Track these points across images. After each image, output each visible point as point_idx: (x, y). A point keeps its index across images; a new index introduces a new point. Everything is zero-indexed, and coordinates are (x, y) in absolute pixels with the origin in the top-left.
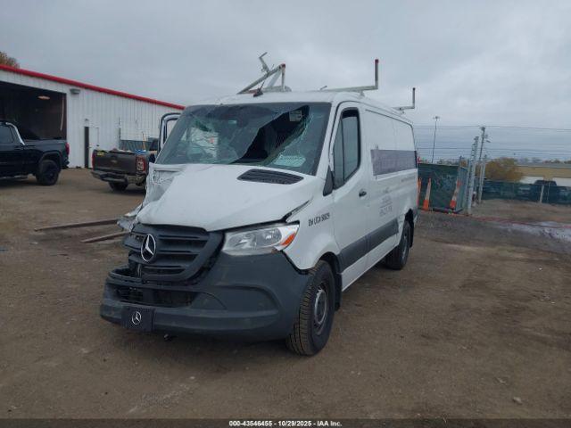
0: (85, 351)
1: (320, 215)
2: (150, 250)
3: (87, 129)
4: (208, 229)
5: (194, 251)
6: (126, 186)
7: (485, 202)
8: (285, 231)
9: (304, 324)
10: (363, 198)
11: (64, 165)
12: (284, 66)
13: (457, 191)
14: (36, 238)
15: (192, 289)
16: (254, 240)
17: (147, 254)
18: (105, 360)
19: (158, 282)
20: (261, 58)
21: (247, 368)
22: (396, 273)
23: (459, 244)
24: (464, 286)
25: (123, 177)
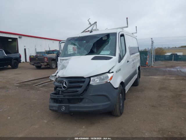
0: (46, 121)
1: (119, 69)
2: (65, 86)
3: (25, 49)
4: (85, 77)
5: (81, 84)
6: (41, 67)
7: (156, 62)
8: (110, 75)
9: (118, 106)
10: (128, 63)
11: (20, 61)
12: (96, 22)
13: (148, 59)
14: (17, 86)
15: (81, 97)
16: (100, 79)
17: (64, 87)
18: (53, 124)
19: (70, 96)
20: (88, 20)
21: (101, 122)
22: (137, 87)
23: (153, 76)
24: (159, 89)
25: (40, 64)
